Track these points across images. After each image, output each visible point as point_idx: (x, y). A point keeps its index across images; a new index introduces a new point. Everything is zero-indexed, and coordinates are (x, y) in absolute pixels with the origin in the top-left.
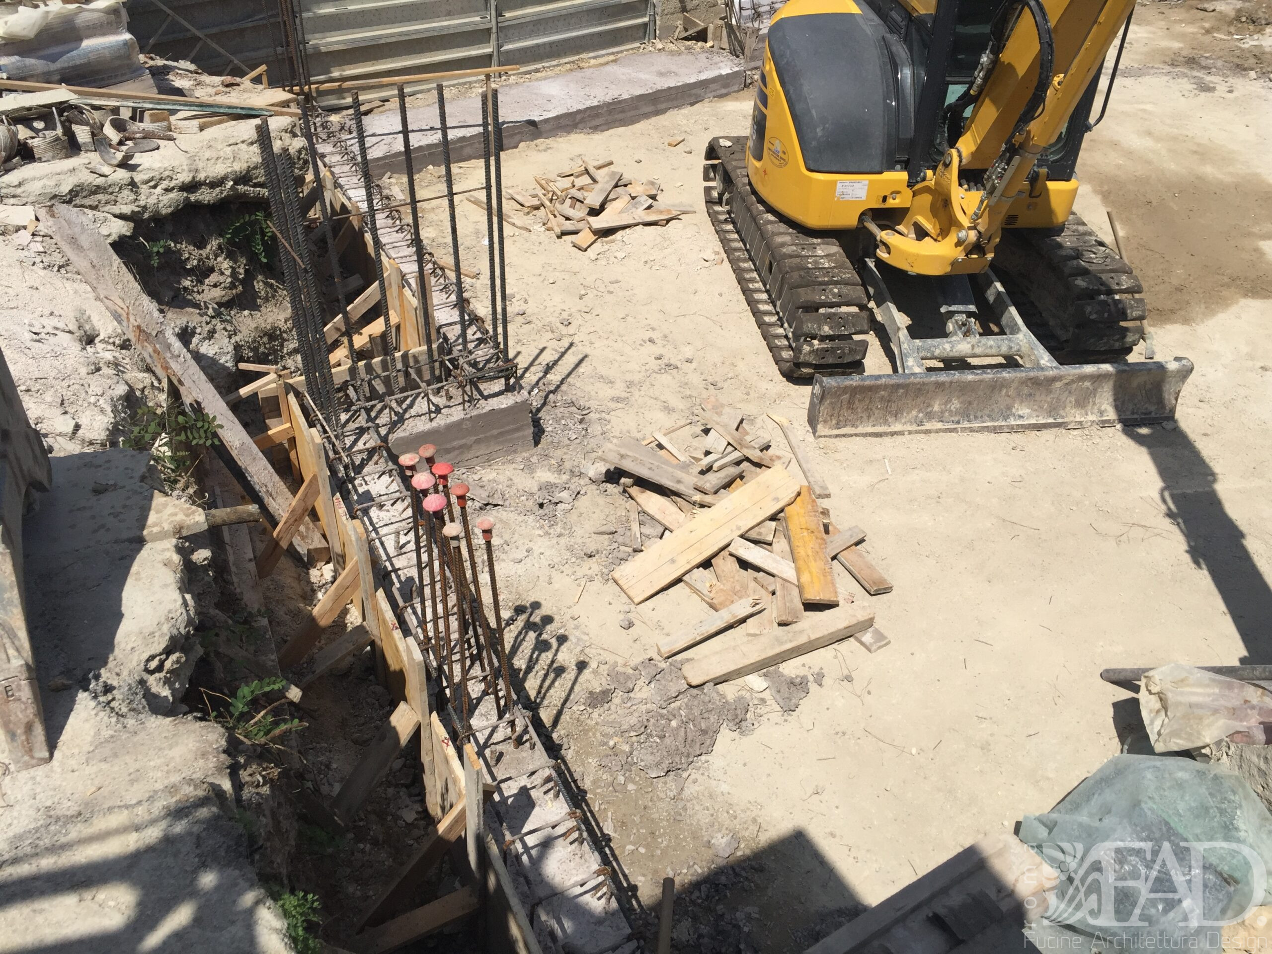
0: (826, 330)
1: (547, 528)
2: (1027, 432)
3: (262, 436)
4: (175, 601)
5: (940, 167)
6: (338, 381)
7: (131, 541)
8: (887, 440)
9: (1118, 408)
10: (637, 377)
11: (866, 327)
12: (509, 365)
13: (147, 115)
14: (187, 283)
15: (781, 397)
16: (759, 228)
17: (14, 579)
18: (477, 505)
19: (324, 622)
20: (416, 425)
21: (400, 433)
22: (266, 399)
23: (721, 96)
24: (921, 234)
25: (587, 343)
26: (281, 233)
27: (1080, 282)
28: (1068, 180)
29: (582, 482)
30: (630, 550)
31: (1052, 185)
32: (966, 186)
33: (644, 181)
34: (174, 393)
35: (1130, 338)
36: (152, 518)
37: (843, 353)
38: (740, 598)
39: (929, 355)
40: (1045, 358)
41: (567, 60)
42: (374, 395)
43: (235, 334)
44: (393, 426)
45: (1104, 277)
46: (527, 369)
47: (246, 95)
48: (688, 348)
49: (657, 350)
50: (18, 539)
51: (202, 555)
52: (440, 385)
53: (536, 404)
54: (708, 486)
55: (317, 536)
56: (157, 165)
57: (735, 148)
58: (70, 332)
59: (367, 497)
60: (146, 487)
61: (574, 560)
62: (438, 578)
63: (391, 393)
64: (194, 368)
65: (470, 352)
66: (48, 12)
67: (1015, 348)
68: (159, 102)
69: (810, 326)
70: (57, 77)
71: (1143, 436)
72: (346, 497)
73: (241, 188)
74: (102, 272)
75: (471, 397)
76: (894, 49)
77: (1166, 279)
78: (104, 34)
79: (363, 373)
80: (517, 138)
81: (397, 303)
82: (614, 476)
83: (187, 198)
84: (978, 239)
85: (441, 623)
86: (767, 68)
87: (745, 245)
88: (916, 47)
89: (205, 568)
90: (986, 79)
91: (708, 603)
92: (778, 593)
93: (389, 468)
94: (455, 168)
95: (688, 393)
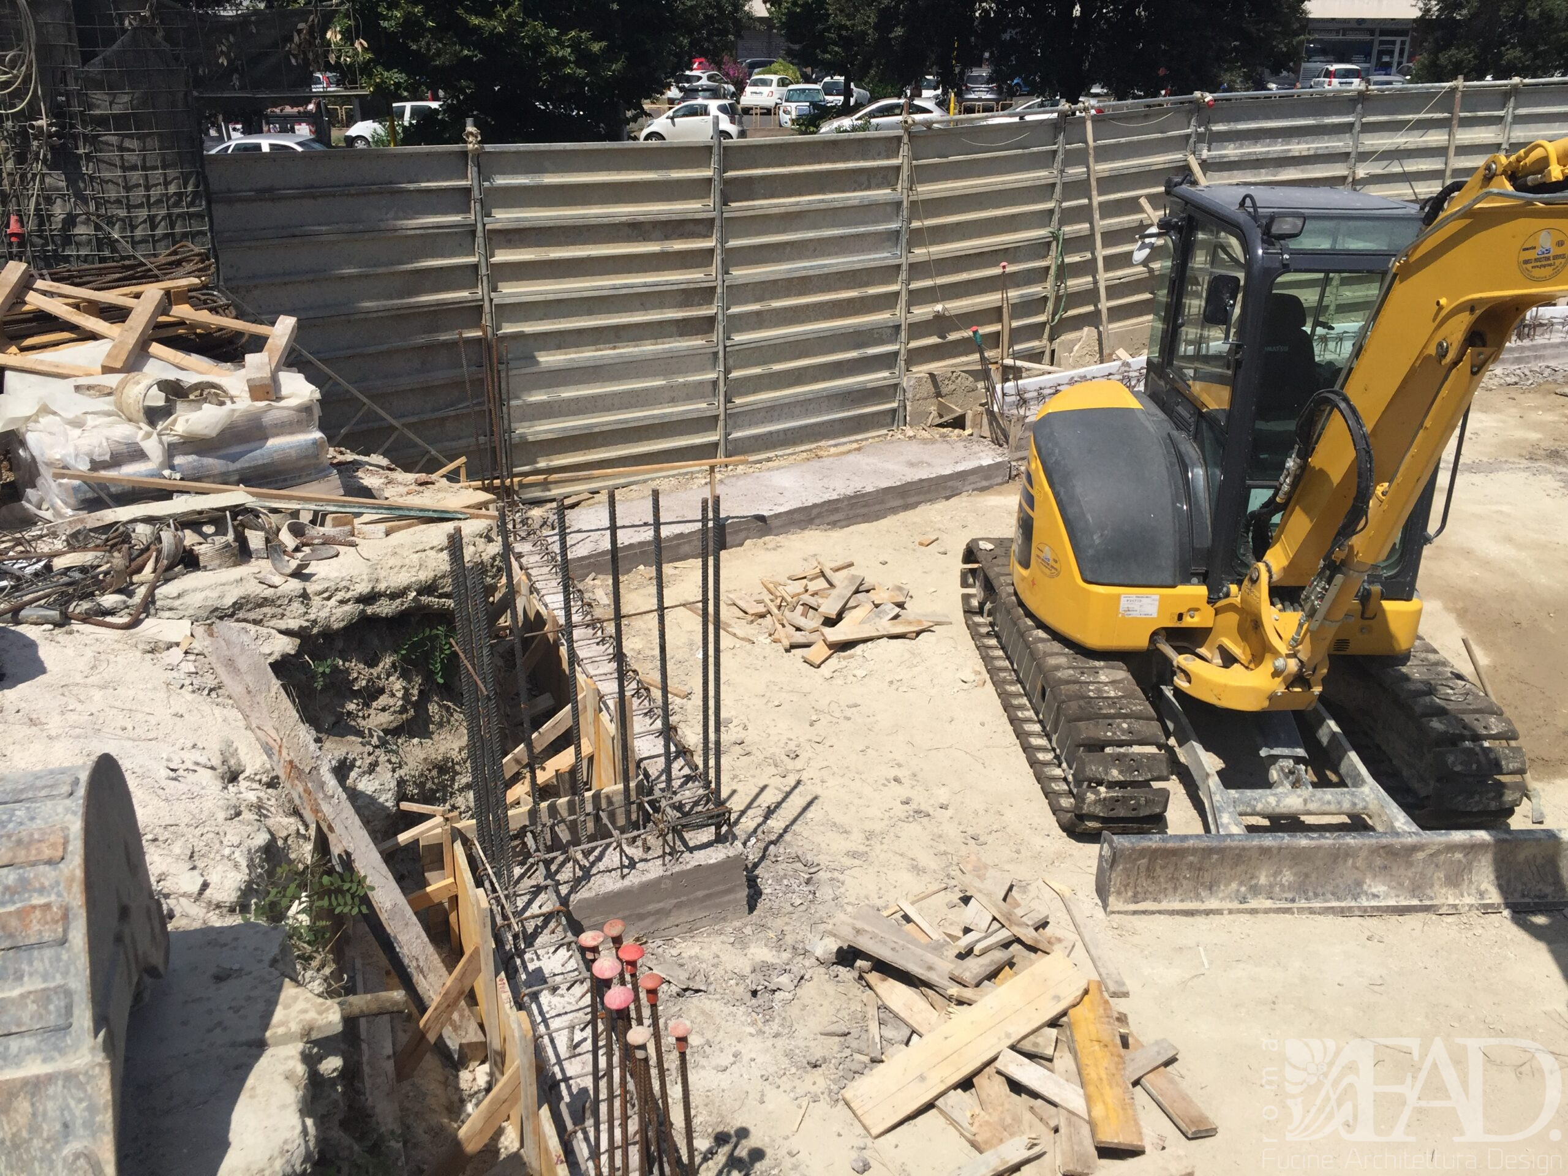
0: (1115, 774)
1: (760, 1024)
2: (1386, 917)
3: (419, 893)
4: (293, 1127)
5: (1246, 582)
6: (514, 826)
7: (250, 1044)
8: (1200, 920)
9: (1502, 888)
10: (878, 827)
11: (1165, 773)
12: (721, 810)
13: (329, 518)
14: (351, 706)
15: (1060, 856)
16: (1028, 645)
17: (109, 1097)
18: (674, 989)
19: (471, 1147)
20: (605, 884)
21: (584, 894)
22: (429, 848)
23: (982, 489)
24: (1229, 660)
25: (818, 781)
26: (464, 652)
27: (1436, 724)
28: (1409, 598)
29: (807, 963)
30: (866, 1059)
31: (1388, 605)
32: (1280, 606)
33: (891, 586)
34: (322, 844)
35: (1509, 797)
36: (279, 1014)
37: (1138, 803)
38: (1012, 1135)
39: (1249, 810)
40: (1401, 821)
41: (803, 448)
42: (556, 845)
43: (400, 767)
44: (577, 883)
45: (1467, 718)
46: (743, 813)
47: (441, 495)
48: (943, 789)
49: (903, 792)
50: (121, 1044)
51: (332, 1064)
52: (635, 833)
53: (753, 857)
54: (967, 976)
55: (473, 1026)
56: (334, 575)
57: (998, 552)
58: (213, 768)
59: (539, 977)
60: (277, 973)
61: (793, 1070)
62: (618, 1092)
63: (576, 842)
64: (348, 811)
65: (675, 793)
66: (234, 410)
67: (1360, 805)
68: (344, 504)
69: (1094, 769)
70: (236, 478)
71: (1540, 927)
72: (512, 976)
73: (425, 599)
74: (258, 699)
75: (673, 848)
76: (1182, 448)
77: (1549, 719)
78: (292, 433)
79: (544, 817)
80: (743, 535)
81: (592, 730)
82: (847, 956)
83: (363, 611)
84: (1300, 669)
85: (618, 1154)
86: (1033, 466)
87: (1012, 664)
88: (1207, 446)
89: (333, 1082)
90: (1294, 485)
91: (969, 1141)
92: (1062, 1130)
93: (566, 940)
94: (668, 569)
95: (942, 848)
